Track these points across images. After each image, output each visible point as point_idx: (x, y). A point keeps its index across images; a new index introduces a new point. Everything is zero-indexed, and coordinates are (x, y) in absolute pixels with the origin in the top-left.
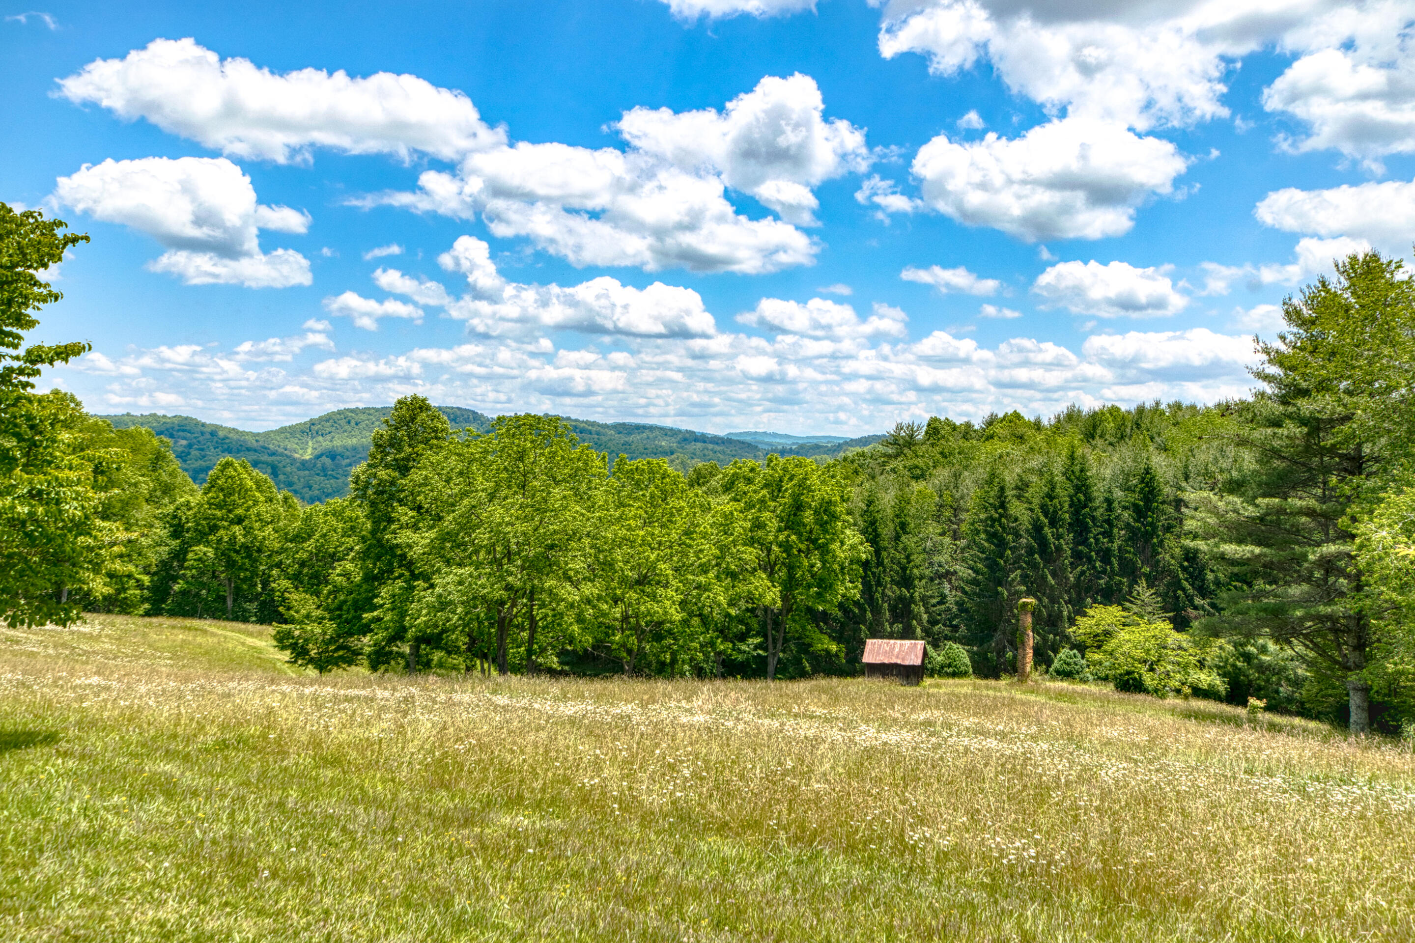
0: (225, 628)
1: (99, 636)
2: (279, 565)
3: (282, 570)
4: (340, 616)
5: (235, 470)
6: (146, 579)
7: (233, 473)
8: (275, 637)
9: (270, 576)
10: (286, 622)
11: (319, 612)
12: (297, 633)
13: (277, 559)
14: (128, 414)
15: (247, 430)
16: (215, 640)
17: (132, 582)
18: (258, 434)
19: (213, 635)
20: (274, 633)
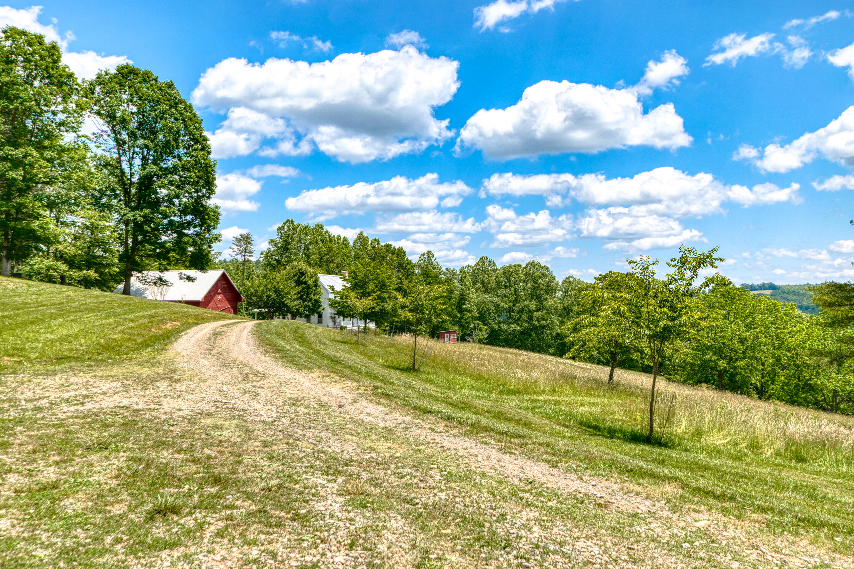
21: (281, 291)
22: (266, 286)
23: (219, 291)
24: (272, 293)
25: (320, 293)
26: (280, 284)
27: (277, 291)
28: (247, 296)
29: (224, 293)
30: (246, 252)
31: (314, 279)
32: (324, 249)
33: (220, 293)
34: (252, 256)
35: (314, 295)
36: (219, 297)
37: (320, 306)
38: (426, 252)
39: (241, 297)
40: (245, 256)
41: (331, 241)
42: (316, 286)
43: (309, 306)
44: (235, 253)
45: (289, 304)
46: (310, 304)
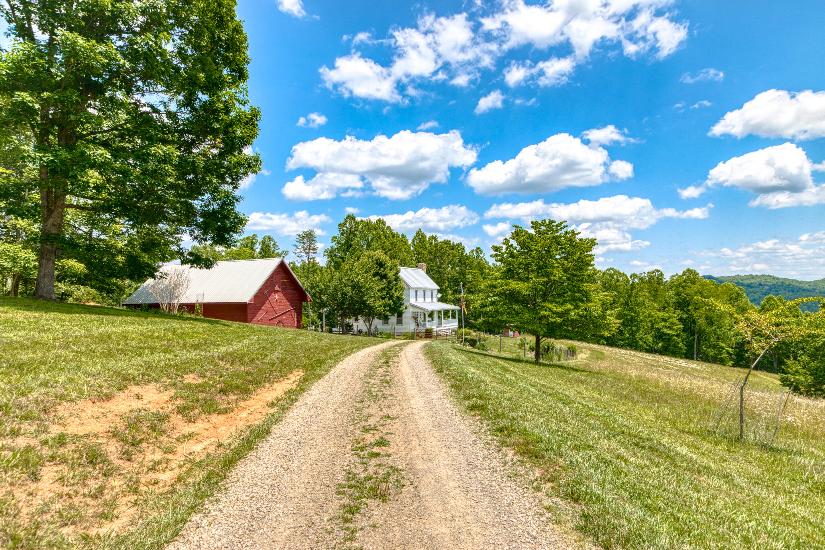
0: (767, 376)
1: (703, 371)
2: (803, 349)
3: (805, 352)
4: (816, 374)
5: (774, 301)
6: (731, 350)
7: (773, 303)
8: (780, 380)
9: (797, 354)
10: (786, 374)
11: (803, 371)
12: (793, 380)
13: (801, 345)
14: (738, 275)
15: (803, 280)
16: (759, 380)
17: (724, 351)
18: (810, 282)
19: (758, 377)
20: (779, 378)
21: (361, 287)
22: (340, 280)
23: (277, 288)
24: (349, 289)
25: (402, 289)
26: (360, 277)
27: (356, 287)
28: (314, 295)
29: (283, 291)
30: (309, 249)
31: (394, 271)
32: (387, 243)
33: (277, 291)
34: (316, 253)
35: (396, 291)
36: (277, 297)
37: (402, 305)
38: (475, 249)
39: (306, 296)
40: (309, 253)
41: (393, 237)
42: (396, 280)
43: (389, 305)
44: (299, 251)
45: (371, 304)
46: (391, 302)
